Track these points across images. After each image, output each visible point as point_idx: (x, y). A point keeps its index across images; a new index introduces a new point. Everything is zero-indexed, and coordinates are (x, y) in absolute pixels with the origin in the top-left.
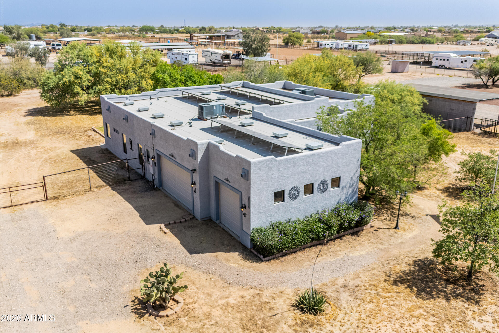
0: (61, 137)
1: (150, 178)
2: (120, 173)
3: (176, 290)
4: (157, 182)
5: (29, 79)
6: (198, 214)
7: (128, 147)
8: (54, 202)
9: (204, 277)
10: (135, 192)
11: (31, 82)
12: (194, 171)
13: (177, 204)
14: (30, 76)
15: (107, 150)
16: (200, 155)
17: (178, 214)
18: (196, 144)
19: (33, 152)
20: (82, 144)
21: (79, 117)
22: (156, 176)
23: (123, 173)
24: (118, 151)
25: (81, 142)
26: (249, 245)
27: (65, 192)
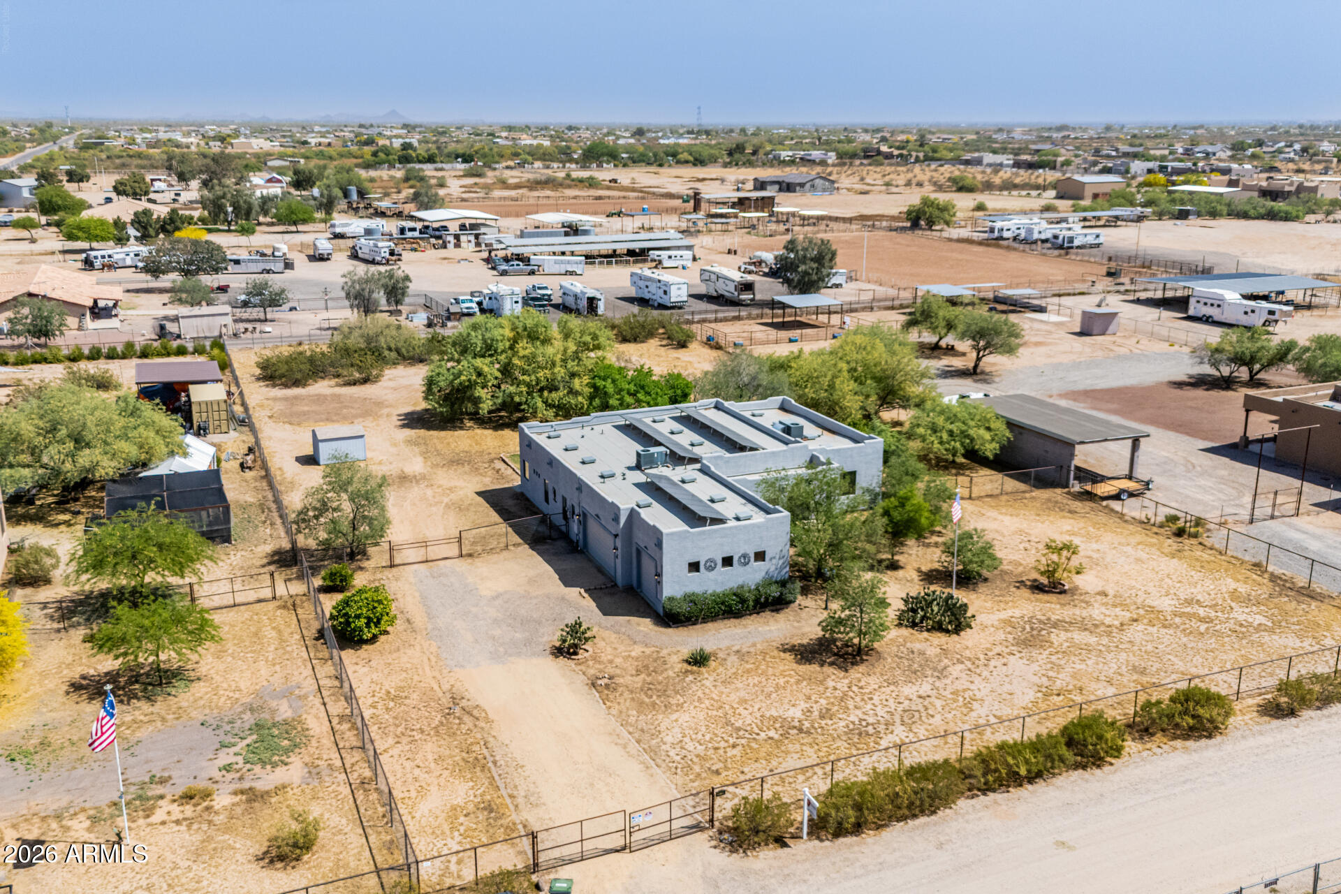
0: (460, 469)
1: (574, 538)
2: (540, 529)
3: (587, 640)
4: (581, 543)
5: (390, 349)
6: (619, 581)
7: (551, 496)
8: (469, 560)
9: (614, 636)
10: (555, 554)
11: (394, 355)
12: (616, 536)
13: (600, 570)
14: (393, 346)
15: (522, 494)
16: (623, 520)
17: (599, 580)
18: (618, 508)
19: (429, 492)
20: (489, 483)
21: (480, 432)
22: (581, 536)
23: (542, 529)
24: (538, 499)
25: (487, 480)
26: (661, 612)
27: (479, 548)
